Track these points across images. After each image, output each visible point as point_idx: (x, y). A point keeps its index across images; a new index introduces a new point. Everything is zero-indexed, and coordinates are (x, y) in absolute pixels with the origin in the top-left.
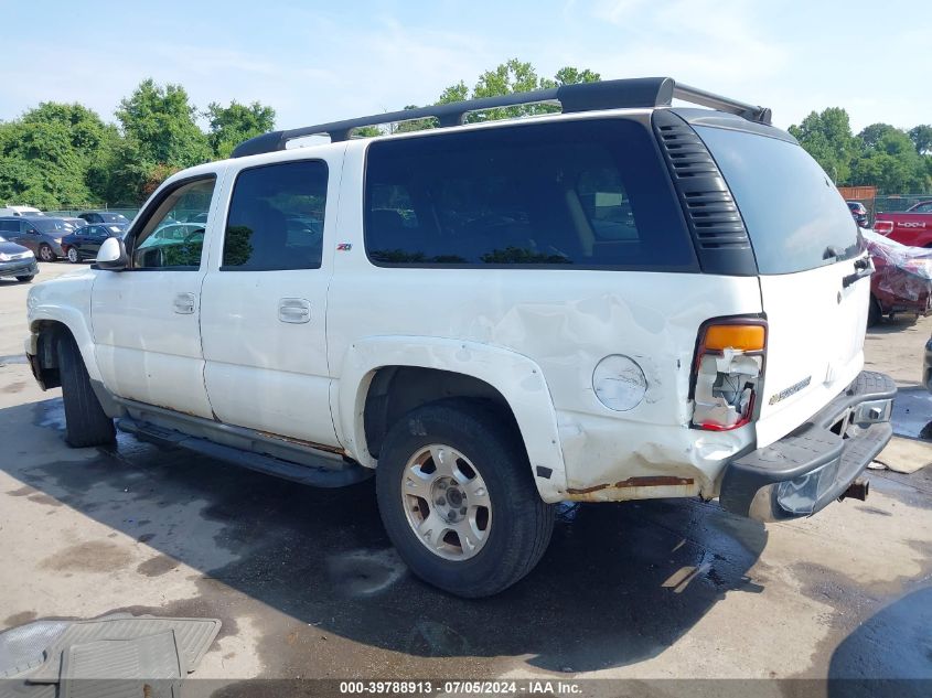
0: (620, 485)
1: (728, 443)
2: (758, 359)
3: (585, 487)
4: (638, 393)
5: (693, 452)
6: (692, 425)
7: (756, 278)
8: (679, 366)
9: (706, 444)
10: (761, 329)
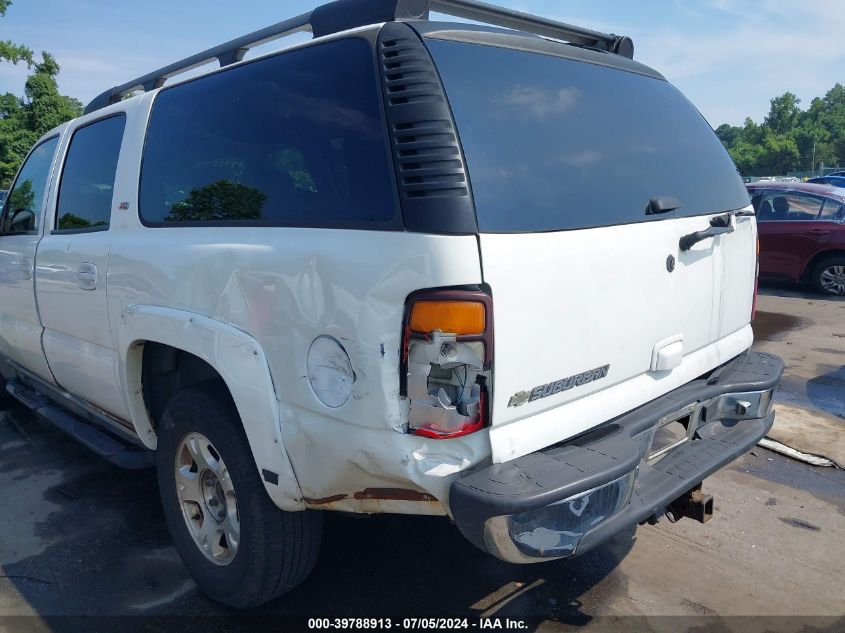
0: (359, 496)
1: (457, 455)
2: (478, 346)
3: (318, 497)
4: (348, 386)
5: (411, 464)
6: (409, 431)
7: (474, 237)
8: (383, 353)
9: (428, 455)
10: (479, 305)
